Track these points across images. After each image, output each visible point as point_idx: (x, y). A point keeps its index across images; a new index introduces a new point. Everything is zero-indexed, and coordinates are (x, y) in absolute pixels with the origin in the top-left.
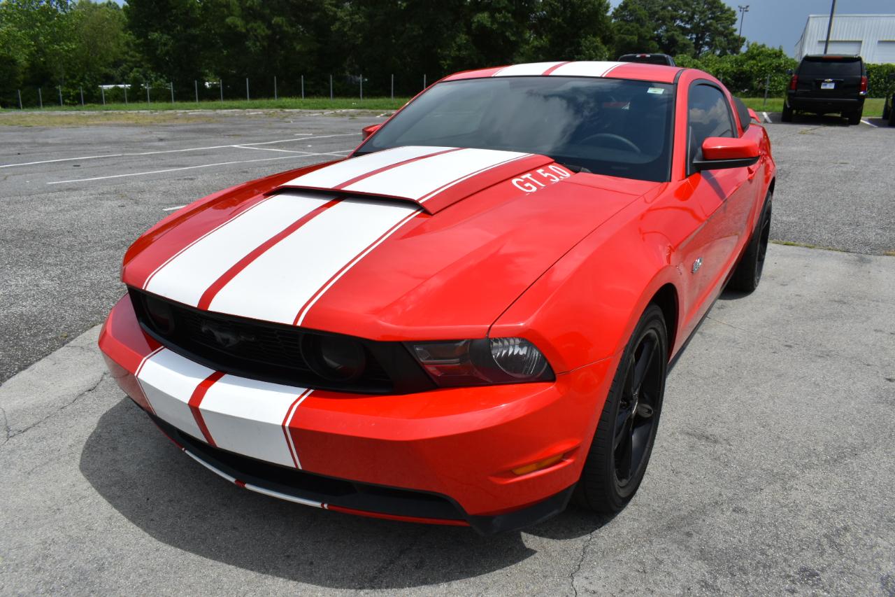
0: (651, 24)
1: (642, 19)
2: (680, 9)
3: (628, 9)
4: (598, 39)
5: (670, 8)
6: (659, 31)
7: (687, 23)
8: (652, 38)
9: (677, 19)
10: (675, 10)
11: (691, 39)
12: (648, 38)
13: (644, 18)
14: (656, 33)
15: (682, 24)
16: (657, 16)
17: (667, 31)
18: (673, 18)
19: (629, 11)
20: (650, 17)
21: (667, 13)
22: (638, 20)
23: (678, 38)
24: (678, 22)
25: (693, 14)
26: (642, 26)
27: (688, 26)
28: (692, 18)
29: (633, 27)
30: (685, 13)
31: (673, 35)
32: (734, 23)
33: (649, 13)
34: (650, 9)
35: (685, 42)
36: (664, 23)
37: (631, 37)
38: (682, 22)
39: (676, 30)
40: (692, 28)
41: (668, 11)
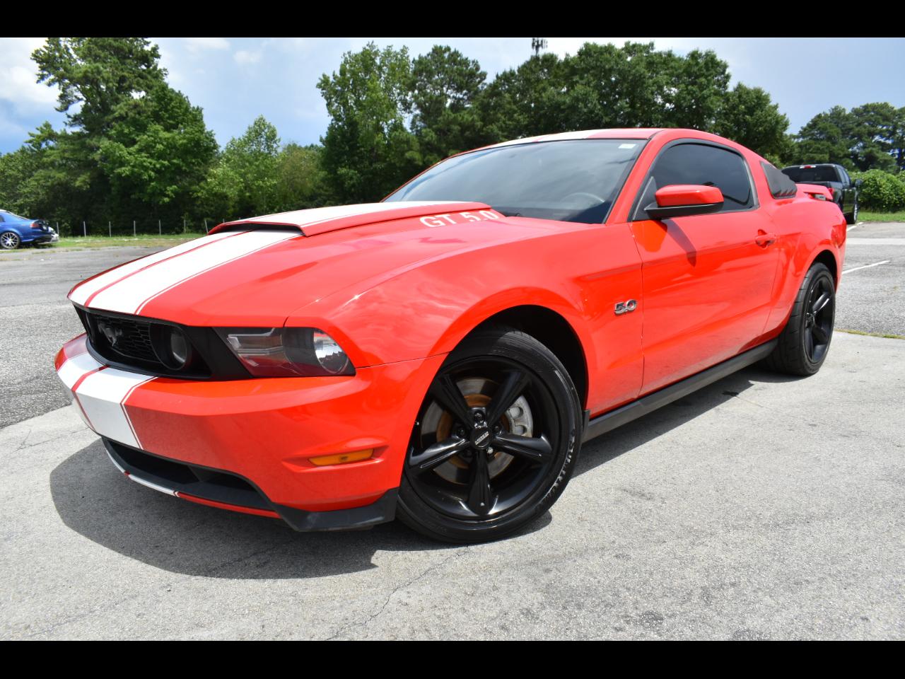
0: (843, 142)
1: (834, 137)
2: (880, 124)
3: (818, 127)
4: (777, 157)
5: (867, 124)
6: (855, 148)
7: (888, 138)
8: (847, 156)
9: (877, 134)
10: (872, 126)
11: (893, 155)
12: (841, 156)
13: (836, 135)
14: (850, 150)
15: (882, 140)
16: (851, 133)
17: (864, 147)
18: (872, 134)
19: (819, 129)
20: (843, 134)
21: (863, 129)
22: (829, 138)
23: (878, 155)
24: (877, 138)
25: (895, 128)
26: (834, 143)
27: (889, 142)
28: (893, 133)
29: (823, 145)
30: (885, 128)
31: (871, 152)
33: (842, 130)
34: (843, 126)
35: (886, 158)
36: (860, 139)
37: (821, 156)
38: (882, 137)
39: (874, 146)
40: (893, 143)
41: (865, 127)
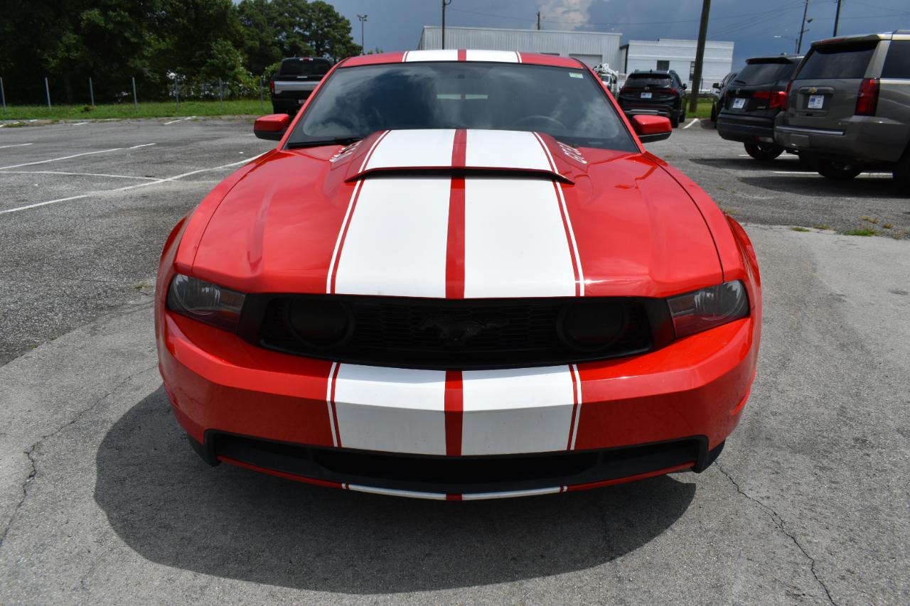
0: (270, 29)
1: (261, 24)
2: (297, 16)
3: (245, 13)
4: (230, 43)
5: (286, 14)
6: (280, 37)
7: (305, 30)
8: (274, 44)
9: (295, 25)
10: (292, 17)
11: (312, 46)
12: (270, 43)
13: (263, 23)
14: (276, 38)
15: (301, 31)
16: (275, 22)
17: (287, 37)
18: (292, 25)
19: (247, 15)
20: (268, 23)
21: (285, 20)
22: (257, 25)
23: (301, 46)
24: (297, 29)
25: (311, 21)
26: (262, 31)
27: (307, 33)
28: (309, 26)
29: (252, 32)
30: (302, 20)
31: (295, 42)
32: (349, 32)
33: (267, 19)
34: (267, 14)
35: (307, 49)
36: (283, 29)
37: (252, 42)
38: (301, 29)
39: (295, 37)
40: (311, 35)
41: (286, 17)
